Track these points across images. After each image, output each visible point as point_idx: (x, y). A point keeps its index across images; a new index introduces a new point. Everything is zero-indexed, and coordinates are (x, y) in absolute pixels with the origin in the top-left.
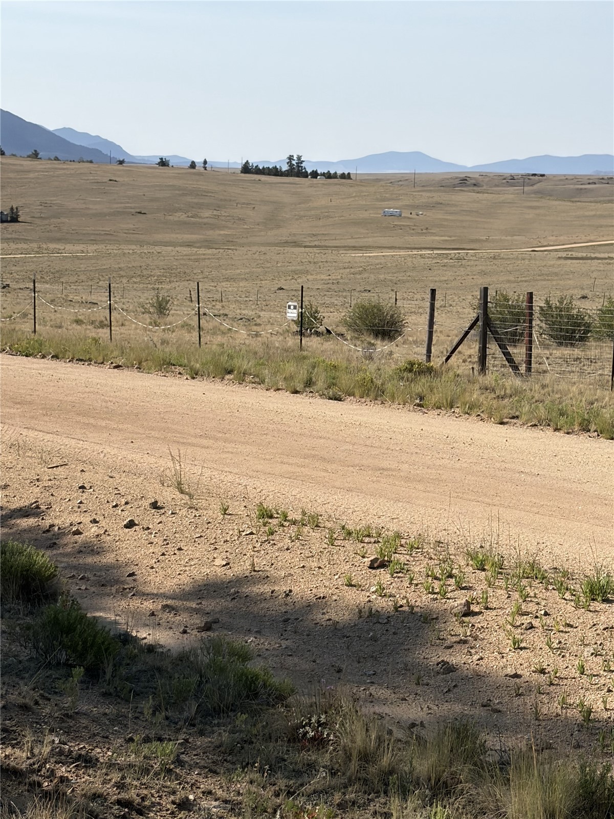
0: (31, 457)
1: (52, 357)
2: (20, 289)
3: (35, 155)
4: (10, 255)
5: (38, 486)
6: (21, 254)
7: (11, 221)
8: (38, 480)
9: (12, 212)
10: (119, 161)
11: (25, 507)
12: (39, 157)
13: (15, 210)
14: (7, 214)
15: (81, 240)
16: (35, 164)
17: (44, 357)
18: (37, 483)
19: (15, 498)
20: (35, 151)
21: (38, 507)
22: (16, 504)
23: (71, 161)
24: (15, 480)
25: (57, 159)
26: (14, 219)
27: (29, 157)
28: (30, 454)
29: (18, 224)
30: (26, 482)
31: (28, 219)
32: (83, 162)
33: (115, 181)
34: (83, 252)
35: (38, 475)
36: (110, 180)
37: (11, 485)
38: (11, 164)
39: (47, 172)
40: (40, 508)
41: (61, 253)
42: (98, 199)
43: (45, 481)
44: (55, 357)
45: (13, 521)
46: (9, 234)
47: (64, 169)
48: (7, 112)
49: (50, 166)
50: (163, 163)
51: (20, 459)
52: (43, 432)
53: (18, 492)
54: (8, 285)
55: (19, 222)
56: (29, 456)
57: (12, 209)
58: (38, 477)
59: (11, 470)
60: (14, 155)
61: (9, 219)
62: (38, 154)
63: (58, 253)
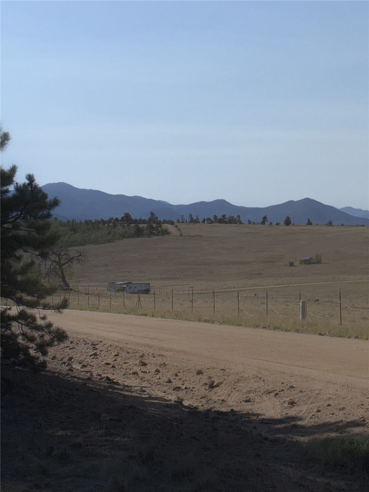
0: (356, 392)
1: (355, 337)
2: (325, 302)
3: (330, 224)
4: (317, 282)
5: (363, 408)
6: (323, 282)
7: (317, 263)
8: (362, 405)
9: (317, 258)
11: (356, 420)
12: (332, 225)
13: (319, 257)
14: (314, 259)
15: (359, 272)
16: (330, 228)
17: (349, 337)
18: (362, 407)
19: (350, 415)
20: (330, 221)
21: (364, 420)
22: (351, 418)
23: (351, 226)
24: (348, 405)
25: (343, 225)
26: (319, 262)
27: (326, 225)
28: (354, 390)
30: (355, 405)
31: (327, 261)
32: (359, 226)
34: (360, 279)
35: (362, 402)
37: (346, 407)
39: (337, 233)
40: (365, 421)
41: (347, 280)
43: (367, 405)
44: (357, 337)
45: (350, 429)
46: (316, 271)
47: (347, 231)
49: (339, 229)
51: (349, 393)
52: (360, 378)
53: (351, 412)
54: (318, 300)
55: (322, 263)
56: (354, 391)
57: (317, 256)
58: (362, 403)
59: (345, 399)
60: (318, 224)
61: (315, 261)
62: (332, 223)
63: (345, 281)
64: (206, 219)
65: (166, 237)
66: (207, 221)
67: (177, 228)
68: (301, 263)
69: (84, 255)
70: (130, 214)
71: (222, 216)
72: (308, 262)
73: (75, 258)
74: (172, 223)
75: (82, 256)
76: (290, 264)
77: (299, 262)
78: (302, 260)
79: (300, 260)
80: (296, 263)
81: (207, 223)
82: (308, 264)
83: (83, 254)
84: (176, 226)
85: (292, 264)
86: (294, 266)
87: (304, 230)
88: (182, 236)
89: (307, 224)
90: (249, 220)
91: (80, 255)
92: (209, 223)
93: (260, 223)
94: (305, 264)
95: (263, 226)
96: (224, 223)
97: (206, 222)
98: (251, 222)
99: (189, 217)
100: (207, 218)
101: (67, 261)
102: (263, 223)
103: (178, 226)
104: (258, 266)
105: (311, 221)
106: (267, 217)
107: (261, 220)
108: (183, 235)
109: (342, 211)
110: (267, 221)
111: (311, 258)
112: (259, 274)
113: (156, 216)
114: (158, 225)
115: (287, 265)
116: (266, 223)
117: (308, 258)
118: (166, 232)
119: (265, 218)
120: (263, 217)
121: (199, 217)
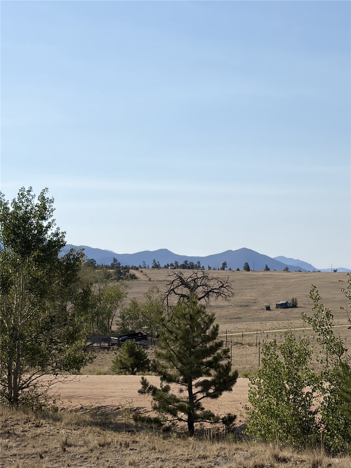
9: (293, 302)
10: (334, 270)
12: (289, 270)
13: (295, 300)
14: (291, 303)
15: (338, 316)
16: (289, 274)
20: (287, 267)
25: (300, 271)
26: (294, 306)
29: (297, 308)
31: (302, 306)
33: (342, 281)
36: (339, 281)
38: (277, 275)
39: (300, 278)
42: (338, 292)
46: (295, 314)
47: (308, 276)
48: (250, 249)
49: (298, 275)
50: (335, 271)
55: (298, 307)
57: (293, 300)
60: (275, 270)
61: (292, 305)
64: (169, 264)
65: (135, 281)
66: (171, 266)
67: (143, 273)
68: (277, 307)
69: (227, 286)
70: (94, 259)
71: (184, 262)
72: (285, 306)
73: (215, 291)
74: (137, 269)
75: (225, 287)
76: (266, 308)
77: (275, 306)
78: (278, 304)
79: (276, 304)
80: (273, 307)
81: (171, 269)
82: (285, 308)
83: (226, 284)
84: (142, 272)
85: (268, 308)
86: (270, 310)
87: (266, 275)
88: (150, 281)
89: (265, 270)
90: (209, 266)
91: (222, 286)
92: (173, 269)
93: (220, 268)
94: (281, 308)
95: (223, 271)
96: (188, 269)
97: (169, 268)
98: (211, 268)
99: (153, 263)
100: (171, 264)
101: (203, 295)
102: (223, 269)
103: (143, 271)
104: (234, 310)
105: (269, 267)
106: (226, 263)
107: (221, 266)
108: (152, 280)
109: (277, 260)
110: (227, 267)
111: (287, 302)
112: (238, 318)
113: (119, 261)
114: (126, 270)
115: (264, 309)
116: (225, 269)
117: (284, 302)
118: (133, 277)
119: (224, 264)
120: (223, 263)
121: (160, 263)
